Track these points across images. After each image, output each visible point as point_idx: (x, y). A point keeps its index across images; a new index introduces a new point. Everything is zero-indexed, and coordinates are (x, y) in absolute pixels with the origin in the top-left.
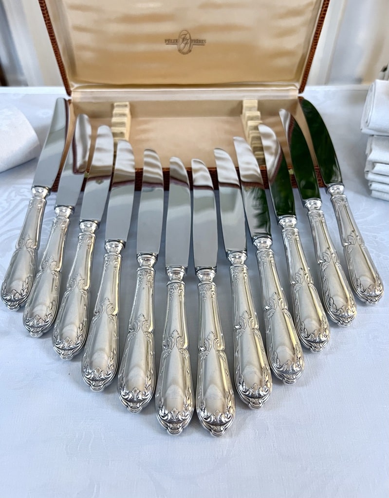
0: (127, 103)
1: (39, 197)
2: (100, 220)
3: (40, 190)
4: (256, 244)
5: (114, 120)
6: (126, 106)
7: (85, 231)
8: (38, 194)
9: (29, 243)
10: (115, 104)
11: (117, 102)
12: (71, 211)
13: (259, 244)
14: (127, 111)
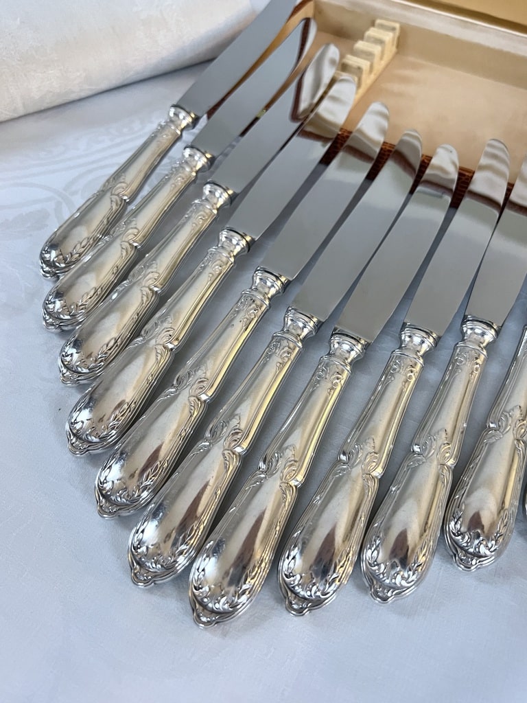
0: (397, 26)
1: (175, 125)
2: (238, 191)
3: (182, 114)
4: (465, 329)
5: (360, 45)
6: (393, 29)
7: (206, 199)
8: (175, 119)
9: (119, 188)
10: (378, 21)
11: (382, 18)
12: (207, 163)
13: (469, 332)
14: (389, 37)
